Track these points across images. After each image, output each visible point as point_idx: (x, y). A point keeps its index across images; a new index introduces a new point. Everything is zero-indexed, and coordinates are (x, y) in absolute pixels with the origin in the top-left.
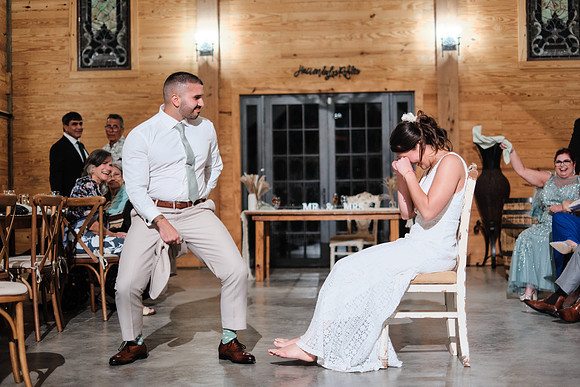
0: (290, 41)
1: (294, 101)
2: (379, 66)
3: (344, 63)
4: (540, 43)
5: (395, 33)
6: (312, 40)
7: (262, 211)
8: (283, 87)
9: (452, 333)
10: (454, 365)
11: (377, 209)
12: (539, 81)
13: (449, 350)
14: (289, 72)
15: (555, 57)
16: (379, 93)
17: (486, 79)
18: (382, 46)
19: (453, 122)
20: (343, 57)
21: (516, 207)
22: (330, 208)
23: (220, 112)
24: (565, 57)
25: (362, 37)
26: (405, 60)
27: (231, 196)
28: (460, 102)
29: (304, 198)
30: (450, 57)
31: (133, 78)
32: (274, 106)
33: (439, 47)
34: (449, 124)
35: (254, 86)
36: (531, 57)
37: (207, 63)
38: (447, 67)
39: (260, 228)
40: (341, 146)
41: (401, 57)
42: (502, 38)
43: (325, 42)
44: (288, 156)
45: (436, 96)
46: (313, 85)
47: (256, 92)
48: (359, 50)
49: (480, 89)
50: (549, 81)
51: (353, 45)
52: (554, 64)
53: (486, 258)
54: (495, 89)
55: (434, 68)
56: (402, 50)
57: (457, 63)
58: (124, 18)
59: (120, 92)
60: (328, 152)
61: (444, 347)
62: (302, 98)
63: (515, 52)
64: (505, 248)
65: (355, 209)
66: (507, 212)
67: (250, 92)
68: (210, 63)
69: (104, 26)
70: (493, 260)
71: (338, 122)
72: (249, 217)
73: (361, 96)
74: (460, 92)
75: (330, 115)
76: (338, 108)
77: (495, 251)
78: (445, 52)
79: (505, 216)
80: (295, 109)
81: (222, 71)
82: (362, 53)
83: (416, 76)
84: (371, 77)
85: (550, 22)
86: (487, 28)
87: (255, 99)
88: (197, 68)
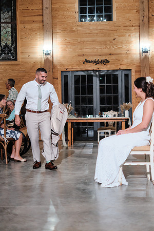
0: (81, 49)
1: (83, 74)
2: (117, 60)
5: (124, 46)
6: (90, 49)
7: (70, 118)
8: (78, 68)
9: (148, 171)
10: (149, 184)
11: (116, 117)
14: (81, 62)
16: (117, 70)
20: (103, 56)
23: (53, 78)
25: (110, 47)
26: (128, 57)
29: (87, 113)
31: (18, 64)
32: (75, 75)
33: (141, 51)
35: (67, 67)
38: (144, 60)
39: (69, 125)
40: (102, 91)
43: (95, 50)
44: (81, 95)
45: (140, 71)
46: (90, 67)
47: (68, 70)
48: (109, 53)
51: (107, 51)
55: (139, 60)
56: (126, 53)
57: (149, 58)
58: (14, 40)
59: (13, 70)
60: (97, 94)
61: (145, 176)
62: (86, 72)
65: (108, 118)
67: (65, 70)
68: (49, 58)
69: (6, 43)
73: (110, 71)
76: (100, 76)
78: (144, 54)
81: (54, 61)
83: (132, 63)
84: (114, 64)
87: (67, 73)
88: (43, 60)
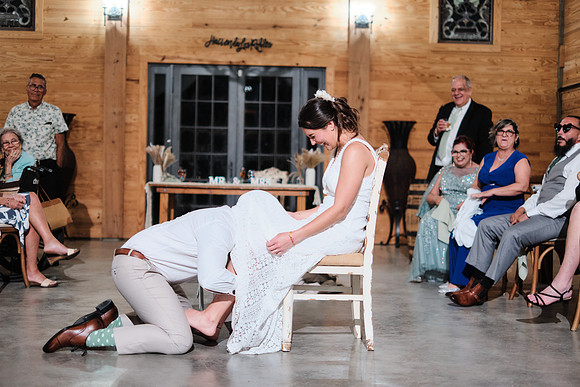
0: (202, 10)
1: (203, 72)
2: (291, 41)
3: (257, 36)
4: (451, 25)
5: (309, 7)
6: (224, 10)
7: (167, 183)
8: (193, 56)
9: (357, 316)
10: (357, 349)
11: (284, 185)
12: (449, 63)
13: (353, 333)
14: (200, 41)
15: (465, 41)
16: (290, 68)
17: (397, 58)
18: (295, 20)
19: (363, 100)
20: (255, 29)
21: (422, 187)
22: (237, 182)
23: (128, 80)
24: (475, 41)
25: (275, 9)
26: (318, 35)
27: (136, 166)
28: (371, 80)
29: (211, 172)
30: (363, 35)
31: (37, 40)
32: (183, 76)
33: (352, 24)
34: (359, 102)
35: (163, 54)
36: (442, 39)
37: (115, 28)
38: (359, 45)
39: (164, 200)
40: (250, 119)
41: (314, 33)
42: (413, 19)
43: (238, 13)
44: (196, 127)
45: (346, 73)
46: (223, 56)
47: (165, 61)
48: (273, 23)
49: (391, 68)
50: (458, 64)
51: (266, 18)
52: (464, 47)
53: (390, 237)
54: (405, 69)
55: (346, 45)
56: (315, 25)
57: (369, 42)
59: (22, 54)
60: (237, 125)
61: (348, 329)
62: (212, 69)
63: (427, 34)
64: (410, 228)
65: (262, 184)
66: (413, 193)
67: (158, 60)
68: (119, 28)
70: (397, 240)
71: (248, 95)
72: (154, 188)
73: (272, 70)
74: (371, 70)
75: (240, 87)
76: (248, 81)
77: (399, 230)
78: (358, 30)
79: (411, 197)
80: (204, 79)
81: (131, 37)
82: (275, 27)
83: (328, 52)
84: (283, 51)
85: (462, 5)
86: (400, 8)
87: (164, 68)
88: (103, 32)
